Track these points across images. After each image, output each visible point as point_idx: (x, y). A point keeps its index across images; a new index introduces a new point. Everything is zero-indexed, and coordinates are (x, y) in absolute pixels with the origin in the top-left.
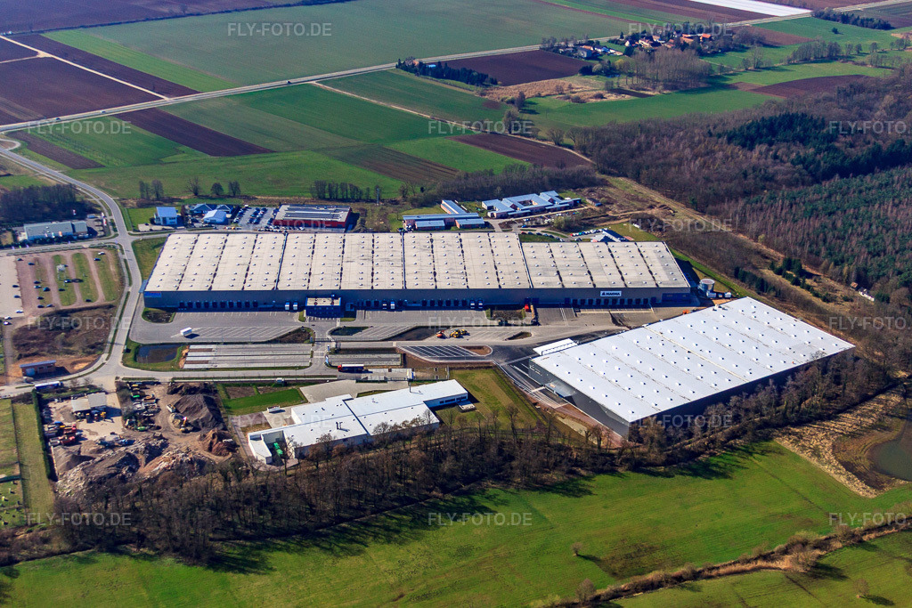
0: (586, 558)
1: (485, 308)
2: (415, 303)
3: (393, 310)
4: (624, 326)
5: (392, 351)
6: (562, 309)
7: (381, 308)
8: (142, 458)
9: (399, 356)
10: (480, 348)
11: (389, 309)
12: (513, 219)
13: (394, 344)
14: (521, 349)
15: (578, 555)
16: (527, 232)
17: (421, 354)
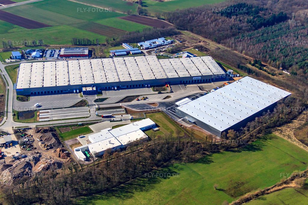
0: (220, 190)
1: (151, 87)
2: (124, 86)
3: (116, 90)
4: (204, 90)
5: (120, 107)
6: (180, 85)
7: (111, 90)
8: (32, 163)
9: (124, 109)
10: (154, 103)
11: (114, 89)
12: (151, 50)
13: (120, 104)
14: (169, 103)
15: (216, 189)
16: (158, 55)
17: (132, 108)
